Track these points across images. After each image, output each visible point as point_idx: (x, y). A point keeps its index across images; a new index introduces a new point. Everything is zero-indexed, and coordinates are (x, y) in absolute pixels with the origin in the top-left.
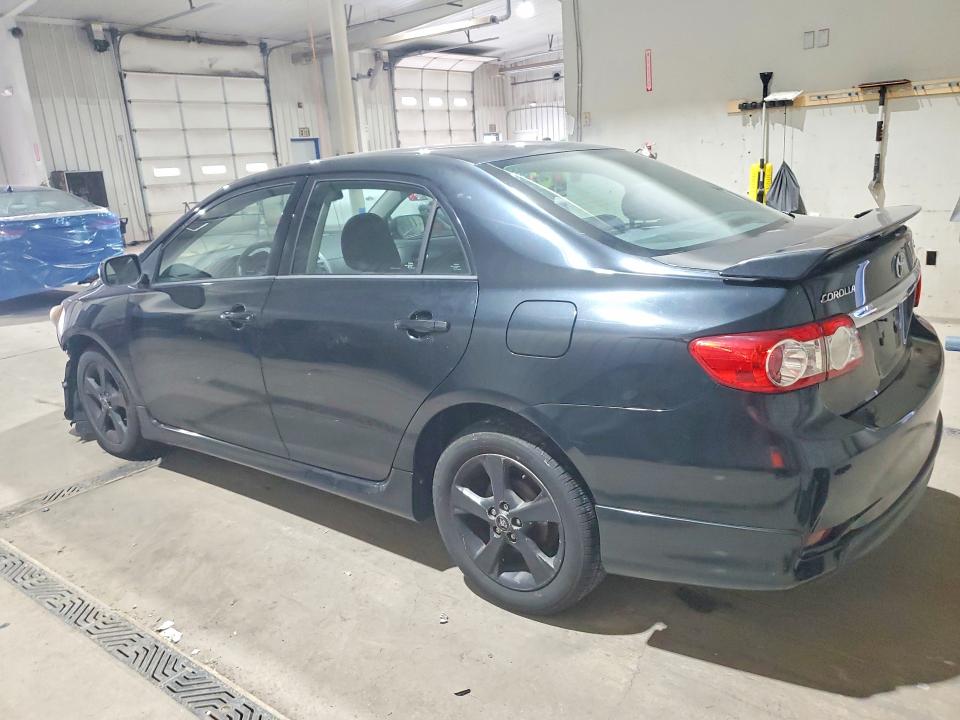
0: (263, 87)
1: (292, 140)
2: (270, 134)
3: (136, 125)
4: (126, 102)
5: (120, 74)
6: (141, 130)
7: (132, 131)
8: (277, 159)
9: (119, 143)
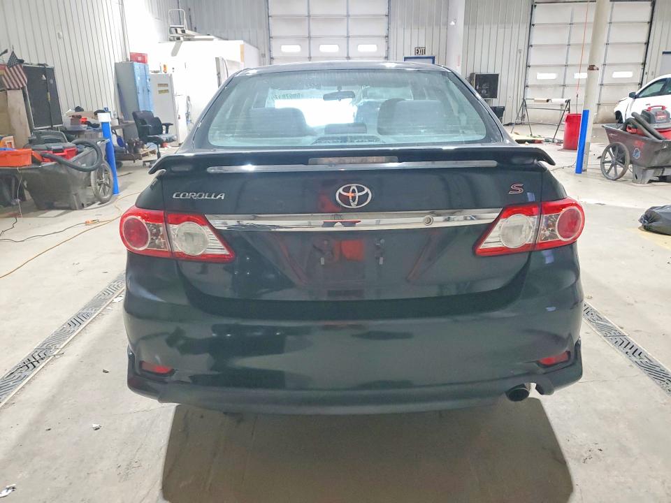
0: (650, 8)
1: (664, 53)
2: (644, 47)
3: (533, 42)
4: (531, 25)
5: (532, 6)
6: (537, 46)
7: (530, 46)
8: (644, 69)
9: (519, 54)
